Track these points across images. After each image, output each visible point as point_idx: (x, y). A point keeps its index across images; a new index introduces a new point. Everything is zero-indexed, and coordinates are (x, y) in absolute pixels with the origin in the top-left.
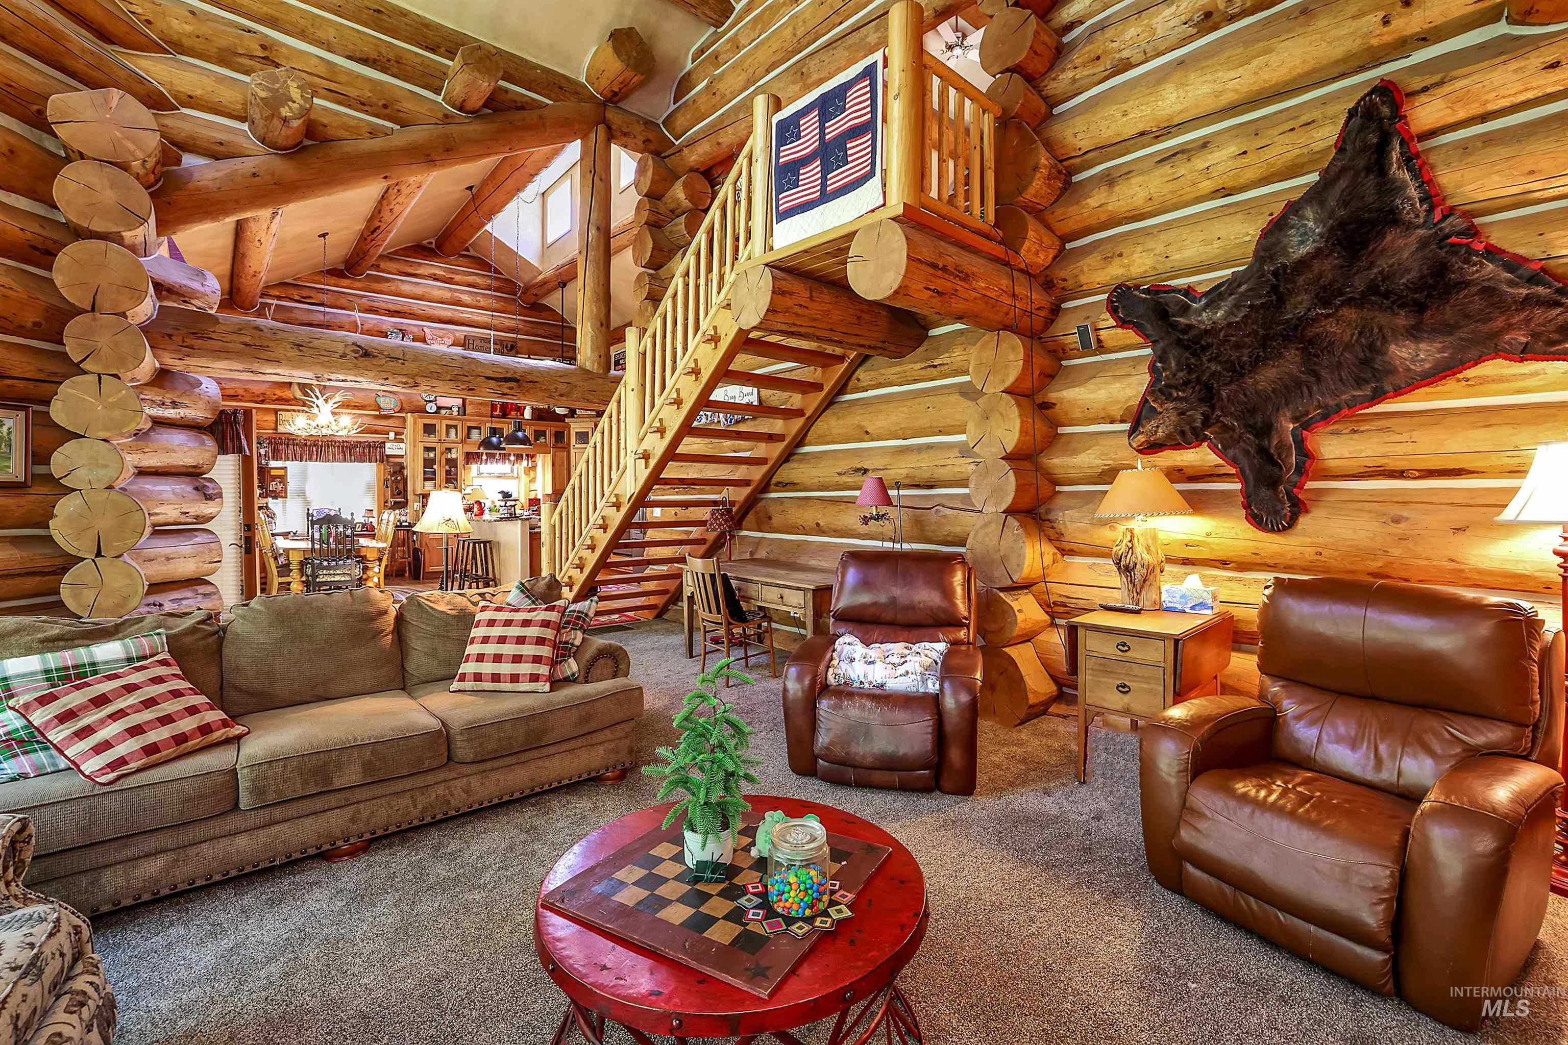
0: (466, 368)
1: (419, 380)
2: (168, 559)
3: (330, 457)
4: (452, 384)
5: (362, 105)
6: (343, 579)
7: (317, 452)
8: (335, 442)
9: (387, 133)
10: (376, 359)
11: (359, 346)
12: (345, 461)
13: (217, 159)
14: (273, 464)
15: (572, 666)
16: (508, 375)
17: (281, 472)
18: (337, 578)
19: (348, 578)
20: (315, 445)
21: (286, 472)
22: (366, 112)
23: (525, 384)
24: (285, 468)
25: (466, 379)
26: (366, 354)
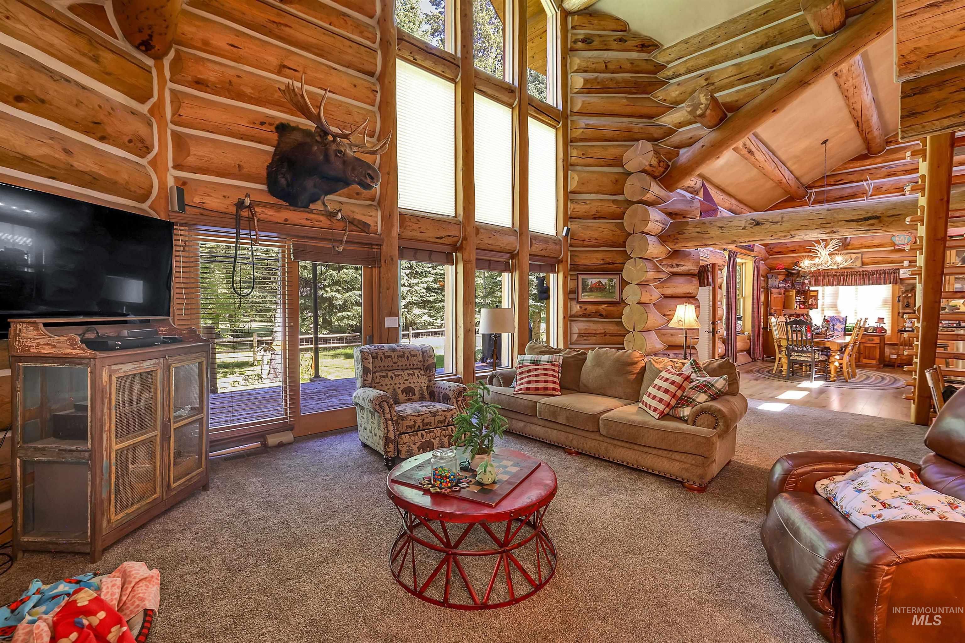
0: (828, 217)
1: (793, 233)
2: (672, 335)
3: (853, 282)
4: (818, 231)
5: (759, 75)
6: (806, 359)
7: (843, 279)
8: (857, 272)
9: (771, 84)
10: (764, 225)
11: (754, 220)
12: (864, 284)
13: (691, 145)
14: (812, 288)
15: (687, 411)
16: (869, 215)
17: (815, 293)
18: (803, 359)
19: (810, 360)
20: (842, 275)
21: (818, 293)
22: (762, 78)
23: (887, 219)
24: (817, 291)
25: (829, 225)
26: (758, 224)
